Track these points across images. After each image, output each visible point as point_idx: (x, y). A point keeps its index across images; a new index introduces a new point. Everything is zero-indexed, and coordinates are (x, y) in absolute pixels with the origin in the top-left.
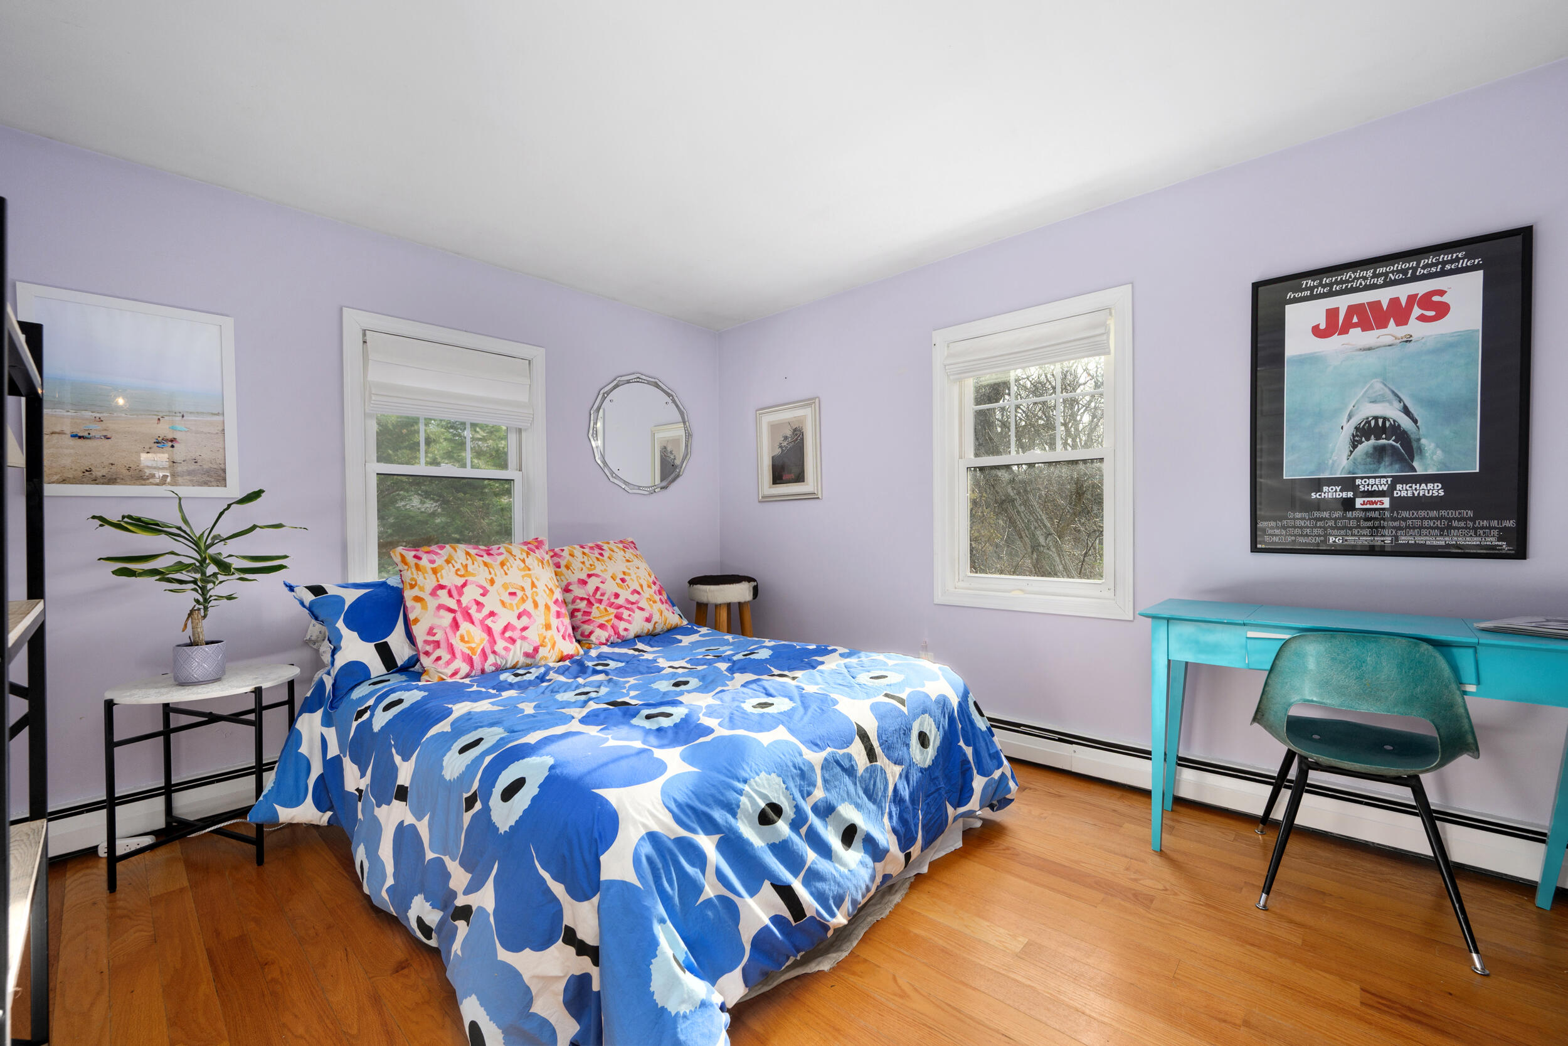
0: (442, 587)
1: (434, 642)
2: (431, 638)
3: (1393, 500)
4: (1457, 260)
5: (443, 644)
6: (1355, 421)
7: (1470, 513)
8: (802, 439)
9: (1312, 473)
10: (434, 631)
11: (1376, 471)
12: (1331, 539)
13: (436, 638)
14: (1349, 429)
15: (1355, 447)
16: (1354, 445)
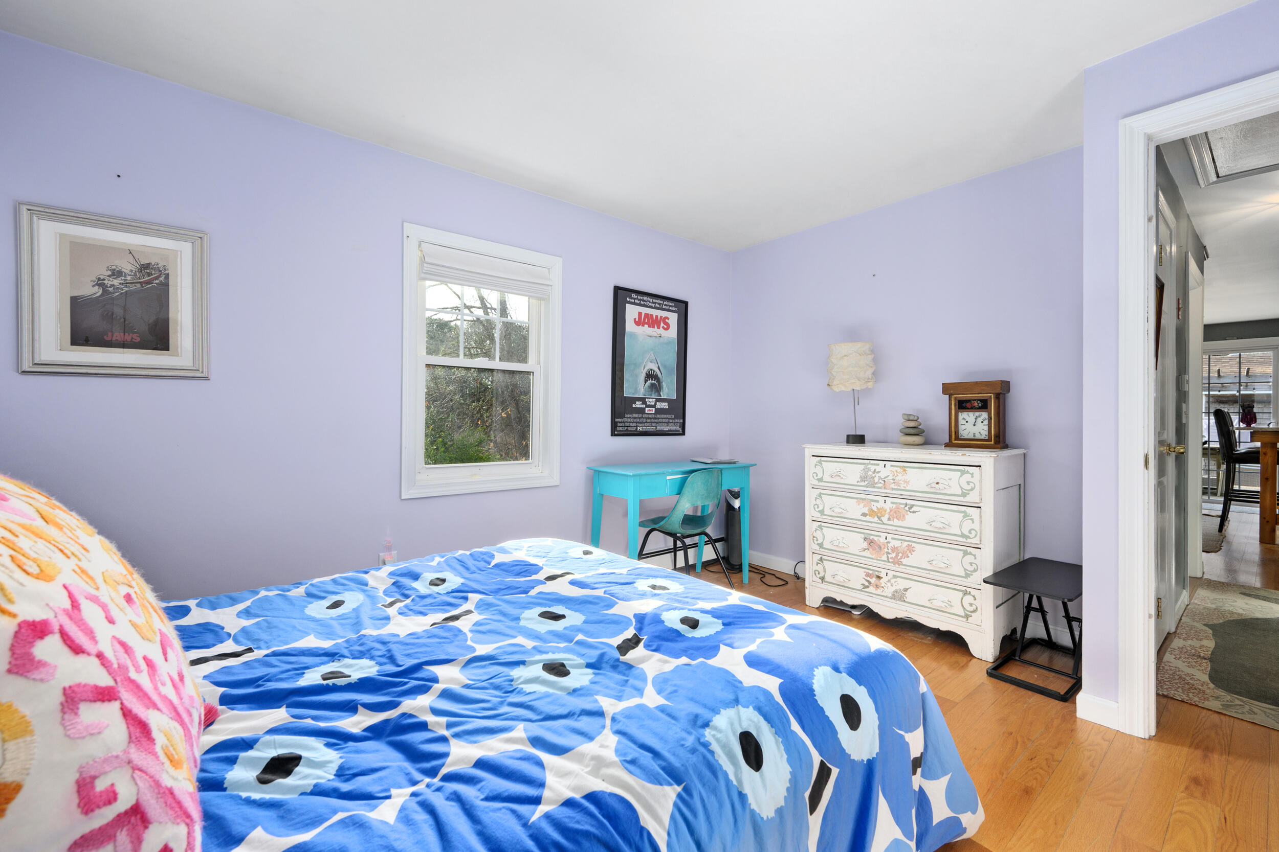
0: (39, 630)
1: (122, 819)
2: (106, 815)
3: (656, 409)
4: (672, 306)
5: (153, 807)
6: (646, 370)
7: (673, 416)
8: (166, 285)
9: (633, 394)
10: (101, 785)
11: (651, 395)
12: (639, 428)
13: (123, 804)
14: (644, 375)
15: (646, 383)
16: (646, 381)
